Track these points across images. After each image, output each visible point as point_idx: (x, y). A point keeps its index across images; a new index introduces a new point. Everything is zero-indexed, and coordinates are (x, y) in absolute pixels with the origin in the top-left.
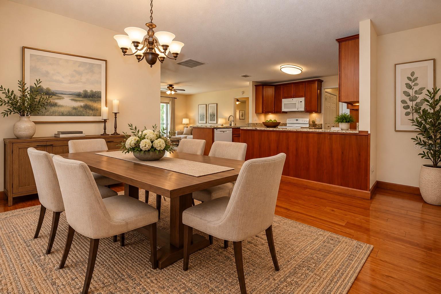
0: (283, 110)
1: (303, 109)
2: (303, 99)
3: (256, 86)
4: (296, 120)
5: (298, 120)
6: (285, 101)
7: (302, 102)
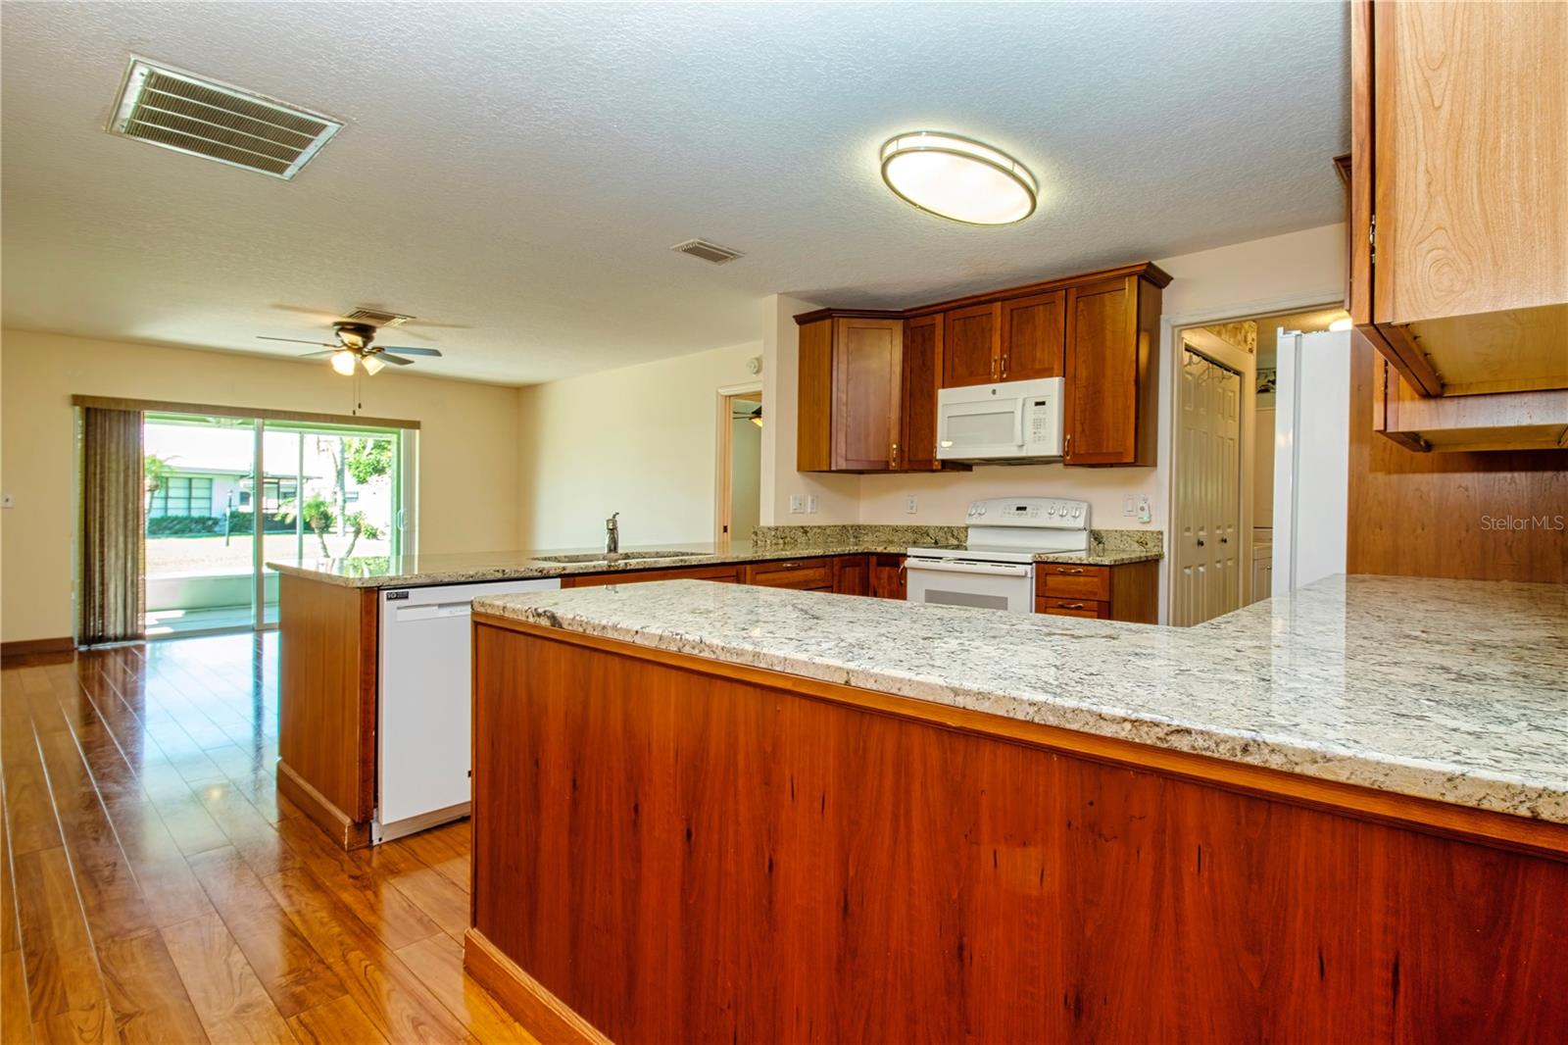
0: (946, 448)
1: (1052, 446)
2: (1051, 388)
3: (802, 320)
4: (1019, 509)
5: (1024, 509)
6: (951, 401)
7: (1043, 403)
